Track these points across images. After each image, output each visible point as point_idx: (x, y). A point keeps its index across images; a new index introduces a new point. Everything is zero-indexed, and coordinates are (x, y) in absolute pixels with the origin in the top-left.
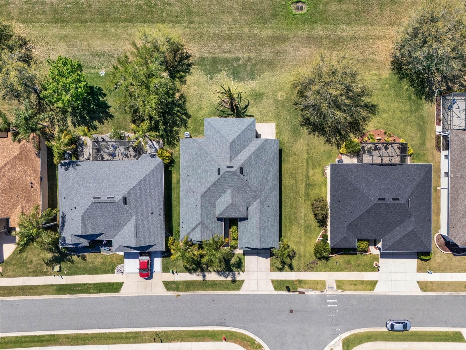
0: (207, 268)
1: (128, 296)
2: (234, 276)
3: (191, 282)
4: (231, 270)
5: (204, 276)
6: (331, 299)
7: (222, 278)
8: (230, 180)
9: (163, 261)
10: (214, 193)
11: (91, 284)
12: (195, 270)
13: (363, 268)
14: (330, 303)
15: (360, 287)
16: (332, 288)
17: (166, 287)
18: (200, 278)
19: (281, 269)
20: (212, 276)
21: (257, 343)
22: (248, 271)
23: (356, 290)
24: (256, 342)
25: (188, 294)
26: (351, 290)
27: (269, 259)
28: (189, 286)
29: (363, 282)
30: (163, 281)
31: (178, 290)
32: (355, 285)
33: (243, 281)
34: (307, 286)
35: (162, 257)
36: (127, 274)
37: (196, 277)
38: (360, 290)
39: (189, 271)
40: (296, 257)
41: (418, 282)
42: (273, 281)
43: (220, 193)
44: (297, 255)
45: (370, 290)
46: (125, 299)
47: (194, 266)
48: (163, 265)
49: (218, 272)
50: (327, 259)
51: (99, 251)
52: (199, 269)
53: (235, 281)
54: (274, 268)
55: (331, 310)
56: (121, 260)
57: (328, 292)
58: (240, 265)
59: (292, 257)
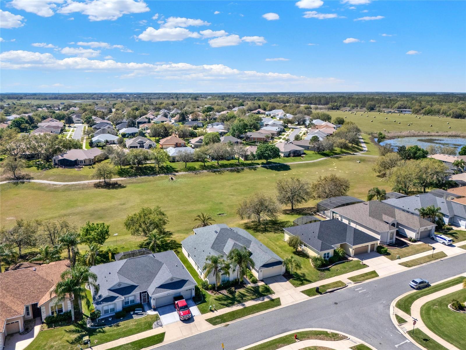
0: (242, 299)
1: (174, 342)
2: (270, 298)
3: (233, 312)
4: (264, 296)
5: (243, 305)
6: (357, 288)
7: (260, 302)
8: (226, 234)
9: (198, 308)
10: (219, 244)
11: (128, 344)
13: (357, 268)
14: (359, 290)
15: (368, 277)
16: (350, 283)
17: (210, 323)
18: (241, 307)
19: (302, 284)
20: (249, 304)
21: (330, 333)
22: (278, 292)
23: (367, 279)
24: (328, 333)
25: (236, 321)
26: (364, 280)
27: (288, 282)
28: (233, 316)
29: (366, 274)
30: (206, 320)
31: (224, 321)
32: (363, 276)
33: (278, 298)
34: (331, 286)
35: (196, 305)
36: (166, 325)
37: (237, 307)
38: (371, 278)
39: (227, 306)
40: (307, 276)
41: (400, 264)
42: (303, 292)
43: (223, 243)
44: (306, 274)
45: (376, 276)
46: (170, 346)
47: (230, 301)
48: (199, 310)
49: (253, 299)
50: (328, 270)
51: (132, 318)
52: (236, 303)
53: (272, 300)
54: (296, 286)
55: (364, 294)
56: (157, 318)
57: (350, 286)
58: (268, 290)
59: (303, 277)
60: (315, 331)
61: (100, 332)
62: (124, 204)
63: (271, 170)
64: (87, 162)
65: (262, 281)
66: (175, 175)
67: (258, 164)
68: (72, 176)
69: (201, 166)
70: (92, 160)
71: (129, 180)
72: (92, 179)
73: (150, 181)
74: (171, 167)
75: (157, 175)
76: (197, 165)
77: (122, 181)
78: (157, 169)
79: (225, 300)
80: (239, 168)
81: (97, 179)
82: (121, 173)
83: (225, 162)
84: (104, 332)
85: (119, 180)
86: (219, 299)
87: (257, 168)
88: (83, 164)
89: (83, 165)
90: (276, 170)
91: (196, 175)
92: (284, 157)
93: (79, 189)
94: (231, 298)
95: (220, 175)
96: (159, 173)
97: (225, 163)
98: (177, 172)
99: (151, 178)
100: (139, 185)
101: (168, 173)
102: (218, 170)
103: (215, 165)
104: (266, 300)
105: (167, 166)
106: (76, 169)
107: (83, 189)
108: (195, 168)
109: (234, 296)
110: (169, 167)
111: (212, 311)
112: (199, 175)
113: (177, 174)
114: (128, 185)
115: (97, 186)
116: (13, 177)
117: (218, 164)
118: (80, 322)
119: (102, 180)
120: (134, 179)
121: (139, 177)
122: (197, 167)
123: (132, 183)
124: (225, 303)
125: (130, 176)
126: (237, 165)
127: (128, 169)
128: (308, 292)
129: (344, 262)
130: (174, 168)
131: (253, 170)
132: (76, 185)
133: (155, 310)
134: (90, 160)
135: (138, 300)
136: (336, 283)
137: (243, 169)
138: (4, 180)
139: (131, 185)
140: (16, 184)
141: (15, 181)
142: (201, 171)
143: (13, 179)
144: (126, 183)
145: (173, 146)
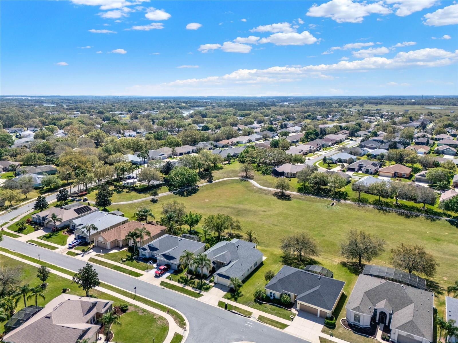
0: (190, 284)
1: (140, 280)
2: (200, 292)
3: (176, 286)
5: (184, 286)
6: (250, 322)
7: (193, 290)
12: (182, 283)
13: (281, 316)
14: (248, 324)
15: (274, 324)
16: (255, 318)
17: (161, 283)
18: (182, 286)
19: (229, 299)
20: (188, 288)
22: (210, 293)
23: (270, 324)
24: (185, 322)
25: (169, 290)
26: (267, 323)
27: (225, 293)
28: (173, 287)
29: (277, 322)
30: (162, 281)
31: (166, 286)
32: (271, 321)
33: (203, 295)
34: (239, 311)
36: (148, 273)
37: (180, 285)
38: (274, 326)
39: (179, 282)
40: (242, 297)
41: (319, 337)
42: (220, 302)
44: (243, 296)
45: (281, 328)
46: (137, 280)
47: (184, 281)
49: (193, 287)
50: (261, 304)
51: (147, 263)
52: (184, 283)
53: (199, 294)
54: (225, 297)
55: (246, 327)
56: (152, 268)
57: (251, 319)
58: (207, 289)
59: (238, 296)
60: (181, 316)
64: (289, 175)
65: (215, 284)
66: (339, 202)
67: (449, 216)
68: (270, 183)
69: (376, 200)
70: (294, 174)
71: (300, 196)
72: (275, 188)
73: (313, 201)
74: (347, 193)
75: (326, 197)
76: (372, 198)
77: (295, 195)
78: (332, 193)
79: (183, 279)
80: (416, 213)
82: (300, 190)
83: (410, 203)
84: (132, 262)
85: (293, 194)
86: (182, 277)
88: (286, 176)
91: (358, 207)
93: (263, 193)
94: (187, 280)
96: (329, 197)
97: (407, 204)
98: (345, 199)
100: (302, 202)
101: (336, 198)
102: (388, 209)
103: (393, 203)
104: (198, 292)
105: (344, 192)
107: (265, 194)
108: (368, 201)
109: (189, 280)
111: (170, 280)
112: (360, 208)
113: (343, 201)
114: (295, 200)
115: (276, 195)
117: (397, 203)
119: (280, 190)
120: (304, 196)
121: (310, 195)
122: (370, 200)
123: (300, 199)
124: (181, 280)
125: (305, 193)
126: (418, 210)
127: (311, 187)
129: (281, 308)
130: (347, 196)
132: (264, 190)
134: (291, 174)
135: (155, 257)
136: (247, 311)
137: (417, 216)
138: (240, 177)
139: (298, 200)
140: (242, 180)
141: (243, 178)
142: (369, 205)
143: (244, 177)
144: (295, 198)
145: (391, 175)
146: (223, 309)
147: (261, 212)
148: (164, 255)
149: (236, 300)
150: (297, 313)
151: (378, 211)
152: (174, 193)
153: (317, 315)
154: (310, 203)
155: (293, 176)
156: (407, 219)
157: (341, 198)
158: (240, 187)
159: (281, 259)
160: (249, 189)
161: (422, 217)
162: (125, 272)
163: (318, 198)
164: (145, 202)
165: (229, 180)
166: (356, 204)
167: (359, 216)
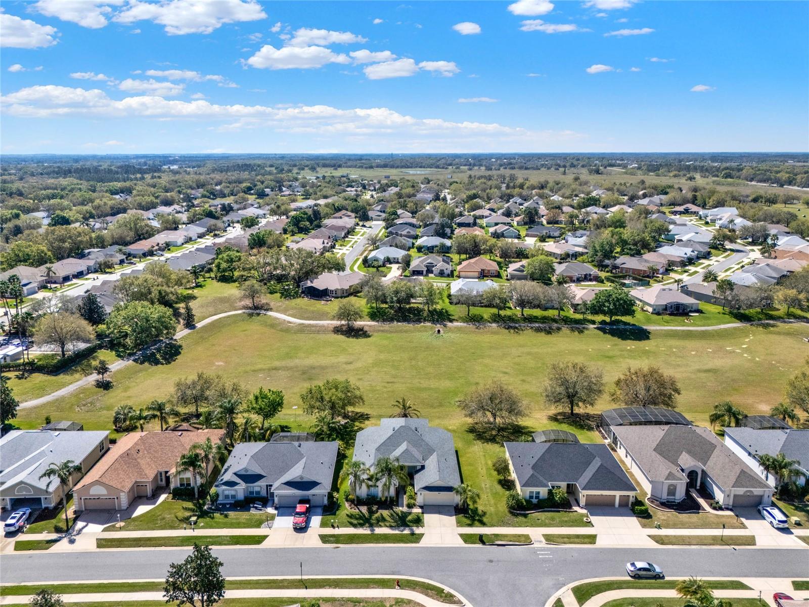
0: (378, 523)
1: (270, 548)
2: (412, 530)
3: (355, 535)
4: (408, 526)
5: (373, 530)
6: (542, 551)
7: (397, 532)
8: (405, 435)
9: (322, 519)
10: (388, 447)
11: (227, 536)
12: (361, 525)
13: (573, 523)
14: (542, 554)
15: (576, 540)
16: (540, 542)
17: (321, 539)
18: (368, 532)
19: (469, 525)
20: (381, 530)
21: (446, 592)
22: (429, 526)
23: (571, 543)
24: (444, 591)
25: (350, 547)
26: (565, 543)
27: (454, 517)
28: (351, 539)
29: (578, 536)
30: (319, 535)
31: (337, 542)
32: (569, 538)
33: (422, 534)
34: (506, 539)
35: (322, 516)
36: (275, 528)
37: (362, 532)
38: (578, 543)
39: (355, 526)
40: (487, 516)
41: (649, 536)
42: (461, 535)
44: (487, 514)
45: (591, 543)
46: (264, 550)
47: (361, 521)
48: (321, 521)
49: (390, 527)
50: (525, 516)
51: (249, 510)
52: (367, 525)
53: (413, 534)
54: (460, 524)
55: (544, 560)
56: (272, 518)
57: (536, 545)
58: (418, 521)
59: (481, 516)
60: (430, 585)
61: (210, 516)
62: (351, 363)
63: (610, 336)
64: (339, 294)
65: (421, 507)
66: (445, 326)
67: (593, 322)
68: (313, 312)
69: (494, 315)
70: (347, 290)
71: (380, 326)
72: (332, 319)
73: (406, 332)
74: (447, 312)
75: (421, 322)
76: (487, 313)
77: (370, 326)
78: (425, 314)
79: (357, 519)
80: (555, 325)
81: (338, 320)
82: (373, 316)
83: (537, 312)
84: (213, 518)
85: (367, 325)
86: (350, 516)
87: (587, 329)
88: (334, 295)
89: (333, 297)
90: (619, 338)
91: (477, 330)
92: (652, 313)
93: (314, 332)
94: (366, 519)
95: (516, 335)
96: (425, 320)
97: (535, 314)
98: (451, 321)
99: (410, 326)
100: (389, 335)
101: (438, 321)
102: (517, 325)
103: (516, 316)
104: (407, 531)
105: (442, 309)
106: (323, 302)
107: (318, 332)
108: (482, 318)
109: (371, 517)
110: (444, 311)
111: (333, 527)
112: (481, 331)
113: (449, 324)
114: (375, 334)
115: (337, 330)
116: (251, 305)
117: (523, 315)
118: (201, 501)
119: (343, 322)
120: (387, 326)
121: (395, 322)
122: (486, 316)
123: (383, 331)
124: (355, 522)
125: (384, 320)
126: (554, 321)
127: (386, 308)
128: (467, 538)
129: (559, 511)
130: (450, 315)
131: (576, 333)
132: (312, 326)
133: (276, 508)
134: (342, 290)
135: (264, 493)
136: (519, 536)
137: (559, 329)
138: (241, 309)
139: (380, 334)
140: (251, 315)
141: (251, 311)
142: (489, 324)
143: (250, 308)
144: (374, 331)
145: (476, 274)
146: (480, 546)
147: (345, 366)
148: (290, 484)
149: (483, 524)
150: (584, 511)
151: (507, 331)
152: (135, 360)
153: (613, 505)
154: (405, 335)
155: (345, 294)
156: (550, 335)
157: (444, 320)
158: (254, 326)
159: (471, 436)
160: (279, 328)
161: (565, 330)
162: (220, 544)
163: (411, 325)
164: (83, 390)
165: (224, 317)
166: (471, 326)
167: (489, 342)
